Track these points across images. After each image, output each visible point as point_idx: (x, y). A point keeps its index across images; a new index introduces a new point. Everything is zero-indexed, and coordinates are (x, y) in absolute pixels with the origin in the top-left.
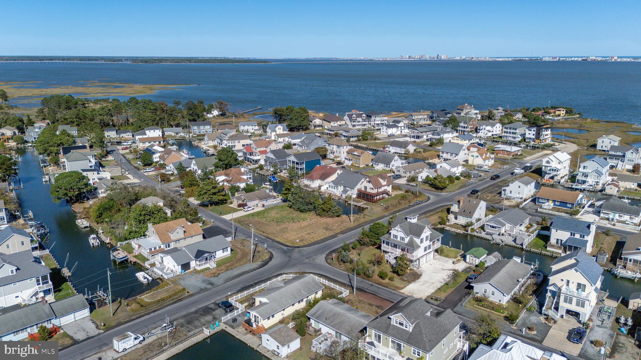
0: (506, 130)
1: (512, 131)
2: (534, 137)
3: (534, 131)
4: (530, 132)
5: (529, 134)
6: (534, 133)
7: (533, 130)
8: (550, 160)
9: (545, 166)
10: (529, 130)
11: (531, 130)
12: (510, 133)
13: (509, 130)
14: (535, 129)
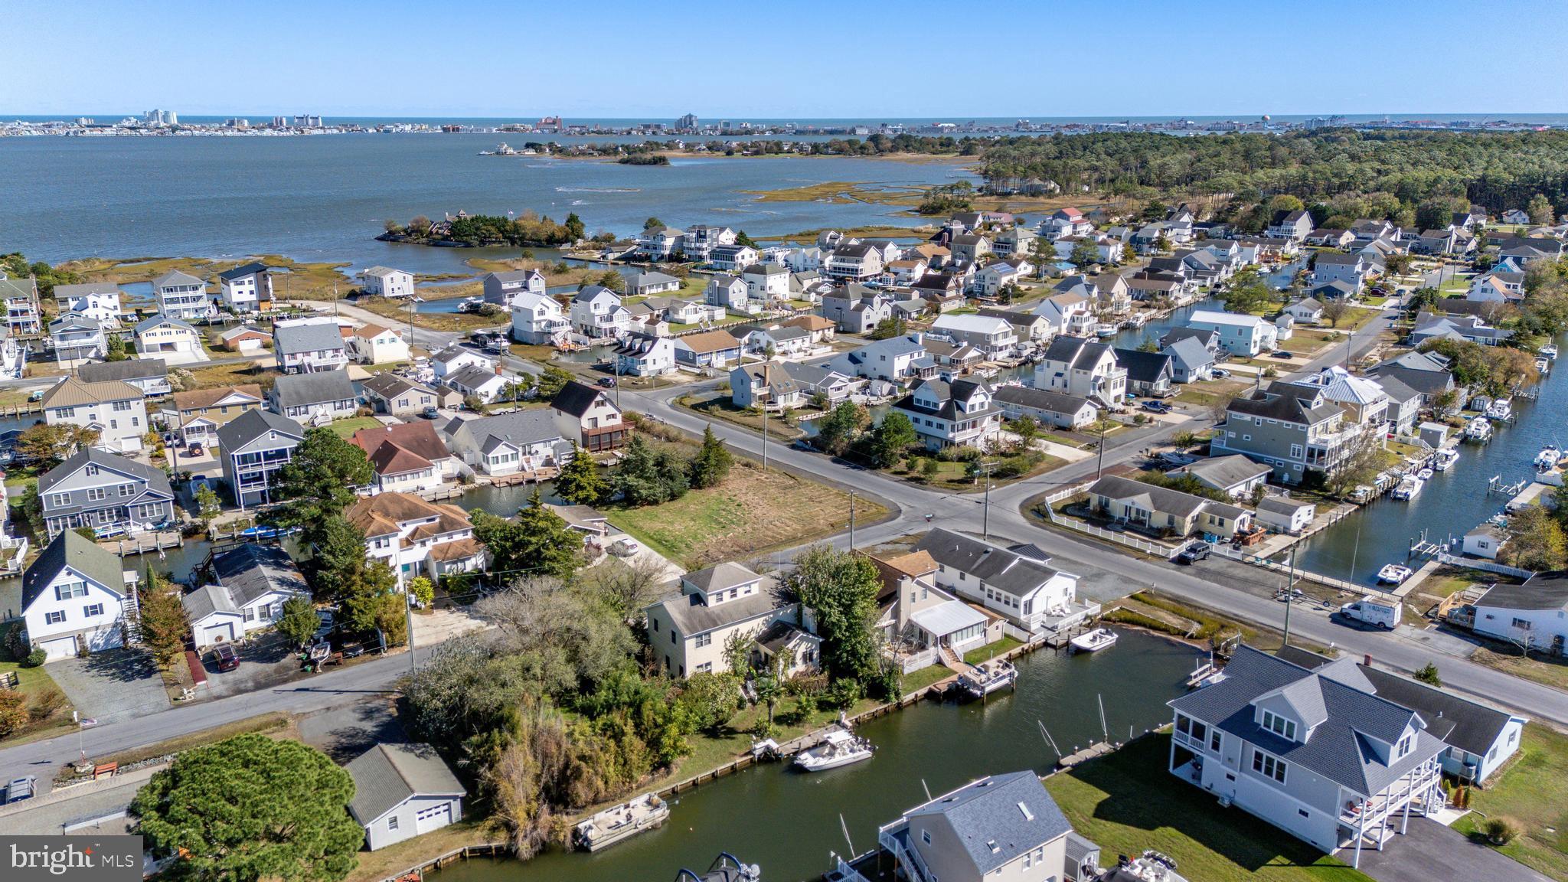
0: (172, 295)
1: (191, 294)
2: (254, 298)
3: (250, 282)
4: (240, 288)
5: (240, 292)
6: (253, 287)
7: (246, 280)
8: (544, 308)
9: (538, 322)
10: (237, 284)
11: (242, 283)
12: (185, 300)
13: (180, 295)
14: (252, 278)
